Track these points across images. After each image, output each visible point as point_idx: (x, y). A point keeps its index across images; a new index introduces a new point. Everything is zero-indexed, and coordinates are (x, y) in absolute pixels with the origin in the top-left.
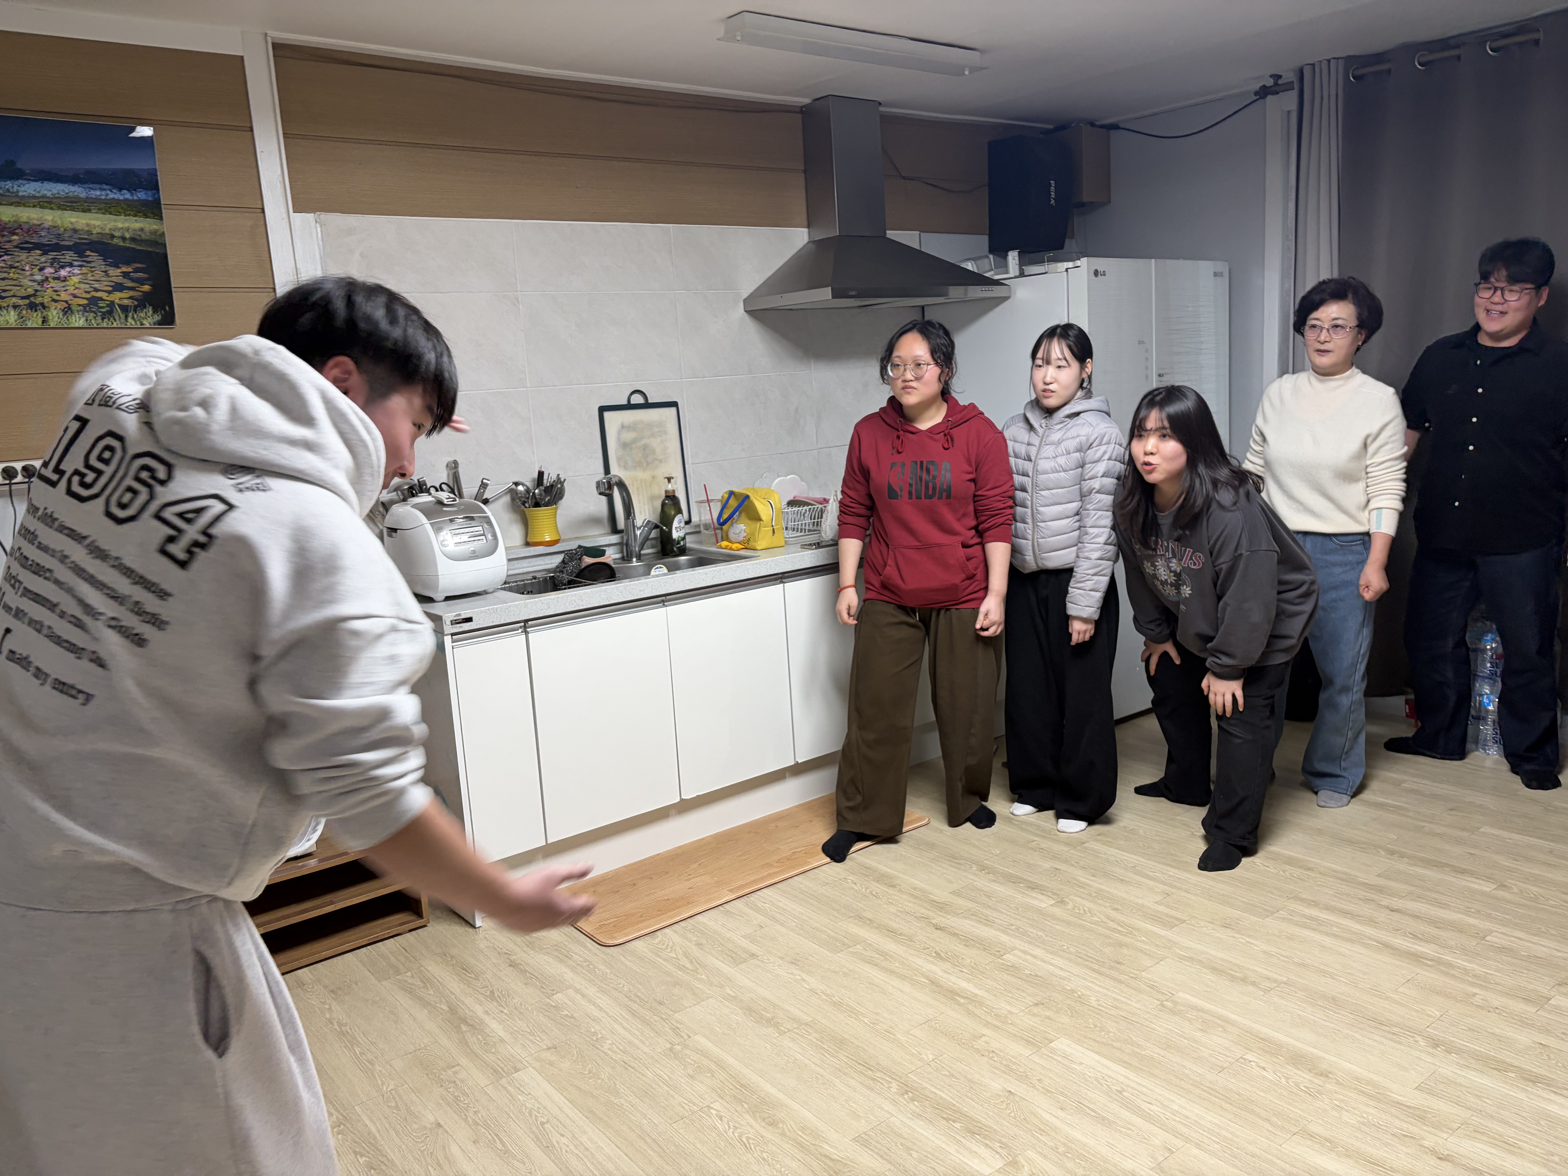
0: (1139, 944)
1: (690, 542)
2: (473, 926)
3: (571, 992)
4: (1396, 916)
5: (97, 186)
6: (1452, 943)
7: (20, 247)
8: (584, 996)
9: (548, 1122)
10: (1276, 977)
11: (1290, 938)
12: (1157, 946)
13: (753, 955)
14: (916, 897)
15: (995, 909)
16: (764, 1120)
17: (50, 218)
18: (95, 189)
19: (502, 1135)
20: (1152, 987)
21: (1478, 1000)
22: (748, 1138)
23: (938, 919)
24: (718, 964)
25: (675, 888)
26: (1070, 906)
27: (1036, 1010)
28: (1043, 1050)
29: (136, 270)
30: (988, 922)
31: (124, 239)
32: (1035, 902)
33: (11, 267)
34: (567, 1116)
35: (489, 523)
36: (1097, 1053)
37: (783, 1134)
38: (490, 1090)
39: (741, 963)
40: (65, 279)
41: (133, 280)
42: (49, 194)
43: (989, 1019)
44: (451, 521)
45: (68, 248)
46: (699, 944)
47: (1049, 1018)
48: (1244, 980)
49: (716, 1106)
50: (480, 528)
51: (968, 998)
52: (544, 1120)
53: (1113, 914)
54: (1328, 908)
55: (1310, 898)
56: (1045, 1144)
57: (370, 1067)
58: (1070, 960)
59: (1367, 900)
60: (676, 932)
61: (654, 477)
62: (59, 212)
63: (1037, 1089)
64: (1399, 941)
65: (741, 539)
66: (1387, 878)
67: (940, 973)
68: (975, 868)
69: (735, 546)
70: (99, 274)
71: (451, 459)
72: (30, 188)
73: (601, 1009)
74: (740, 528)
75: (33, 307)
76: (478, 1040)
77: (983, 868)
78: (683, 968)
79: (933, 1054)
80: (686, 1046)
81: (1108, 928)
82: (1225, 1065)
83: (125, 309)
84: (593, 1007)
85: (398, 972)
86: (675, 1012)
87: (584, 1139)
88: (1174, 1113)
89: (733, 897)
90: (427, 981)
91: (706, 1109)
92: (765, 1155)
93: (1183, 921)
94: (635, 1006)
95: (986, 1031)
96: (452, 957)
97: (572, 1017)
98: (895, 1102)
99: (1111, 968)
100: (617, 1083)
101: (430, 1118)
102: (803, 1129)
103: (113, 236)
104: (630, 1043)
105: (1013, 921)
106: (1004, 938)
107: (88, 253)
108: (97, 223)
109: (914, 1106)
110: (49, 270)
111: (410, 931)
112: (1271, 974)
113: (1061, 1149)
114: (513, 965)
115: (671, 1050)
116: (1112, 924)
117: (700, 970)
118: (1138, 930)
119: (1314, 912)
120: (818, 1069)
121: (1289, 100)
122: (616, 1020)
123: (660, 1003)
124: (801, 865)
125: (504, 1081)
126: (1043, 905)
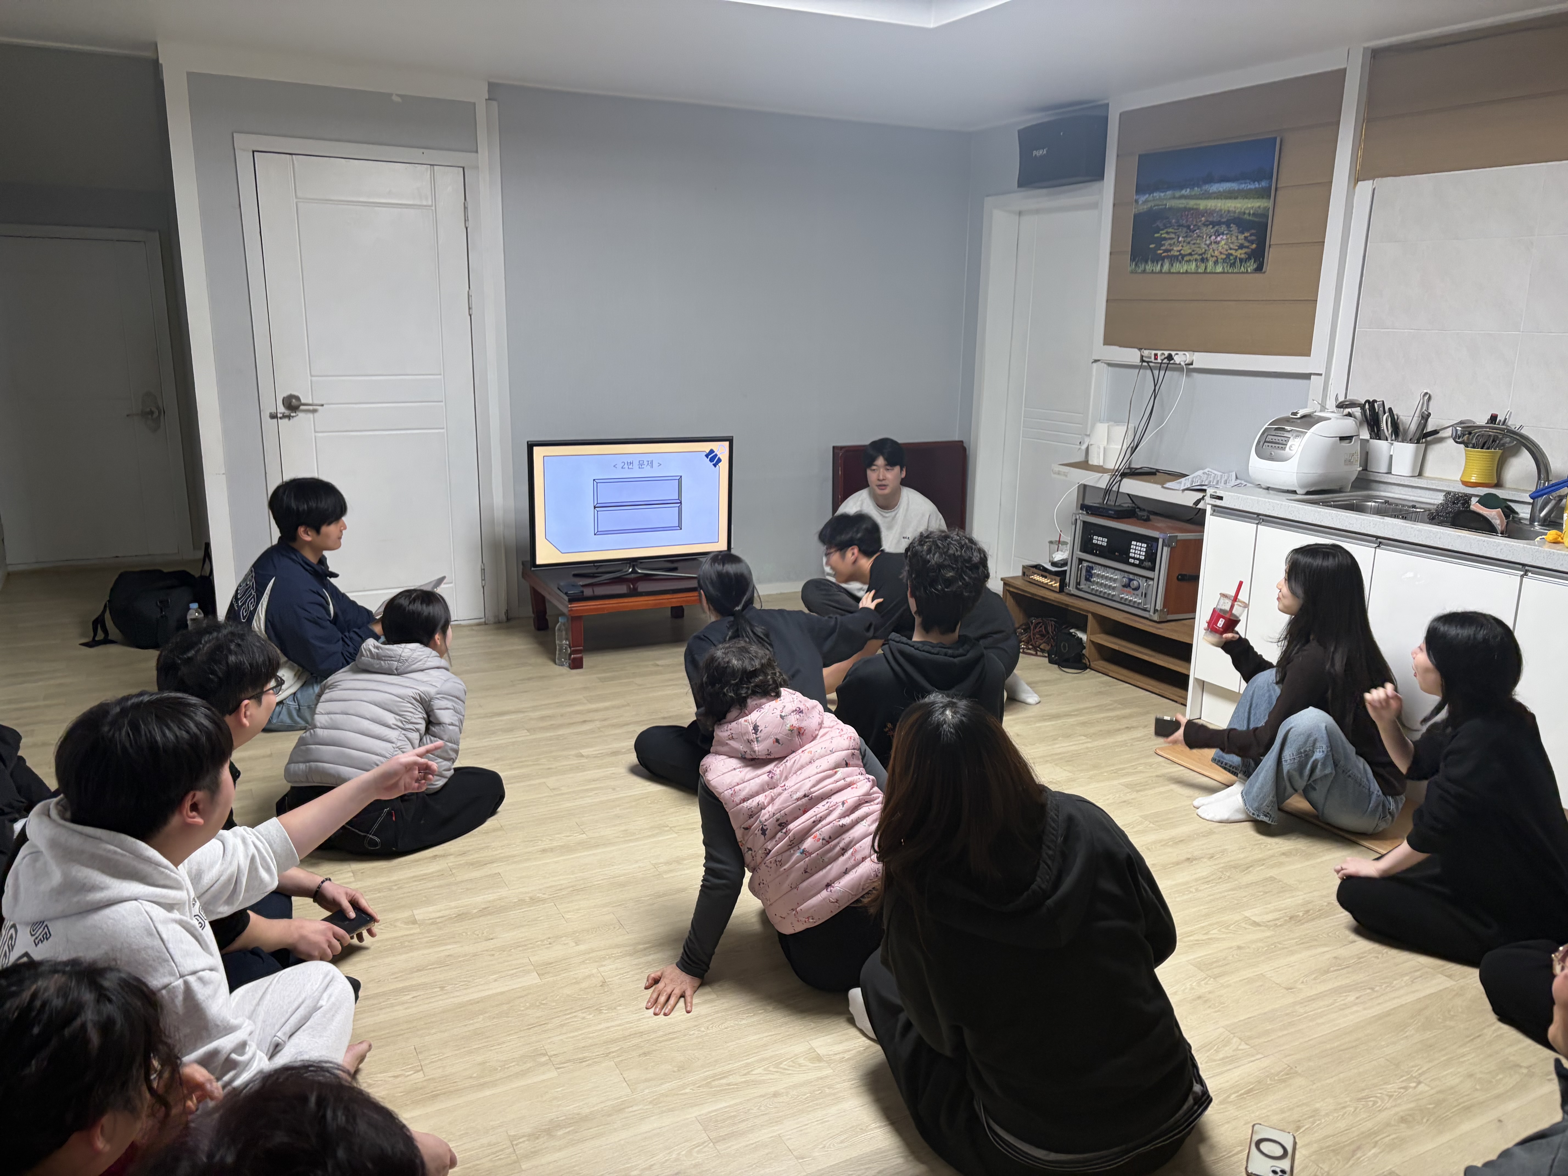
5: (1243, 181)
7: (1205, 225)
17: (1219, 205)
18: (1242, 183)
29: (1251, 235)
31: (1249, 214)
33: (1198, 236)
40: (1217, 243)
41: (1249, 241)
42: (1221, 190)
45: (1224, 223)
62: (1224, 201)
70: (1234, 238)
72: (1215, 188)
75: (1202, 260)
83: (1241, 260)
103: (1244, 213)
107: (1232, 225)
108: (1239, 205)
110: (1213, 237)
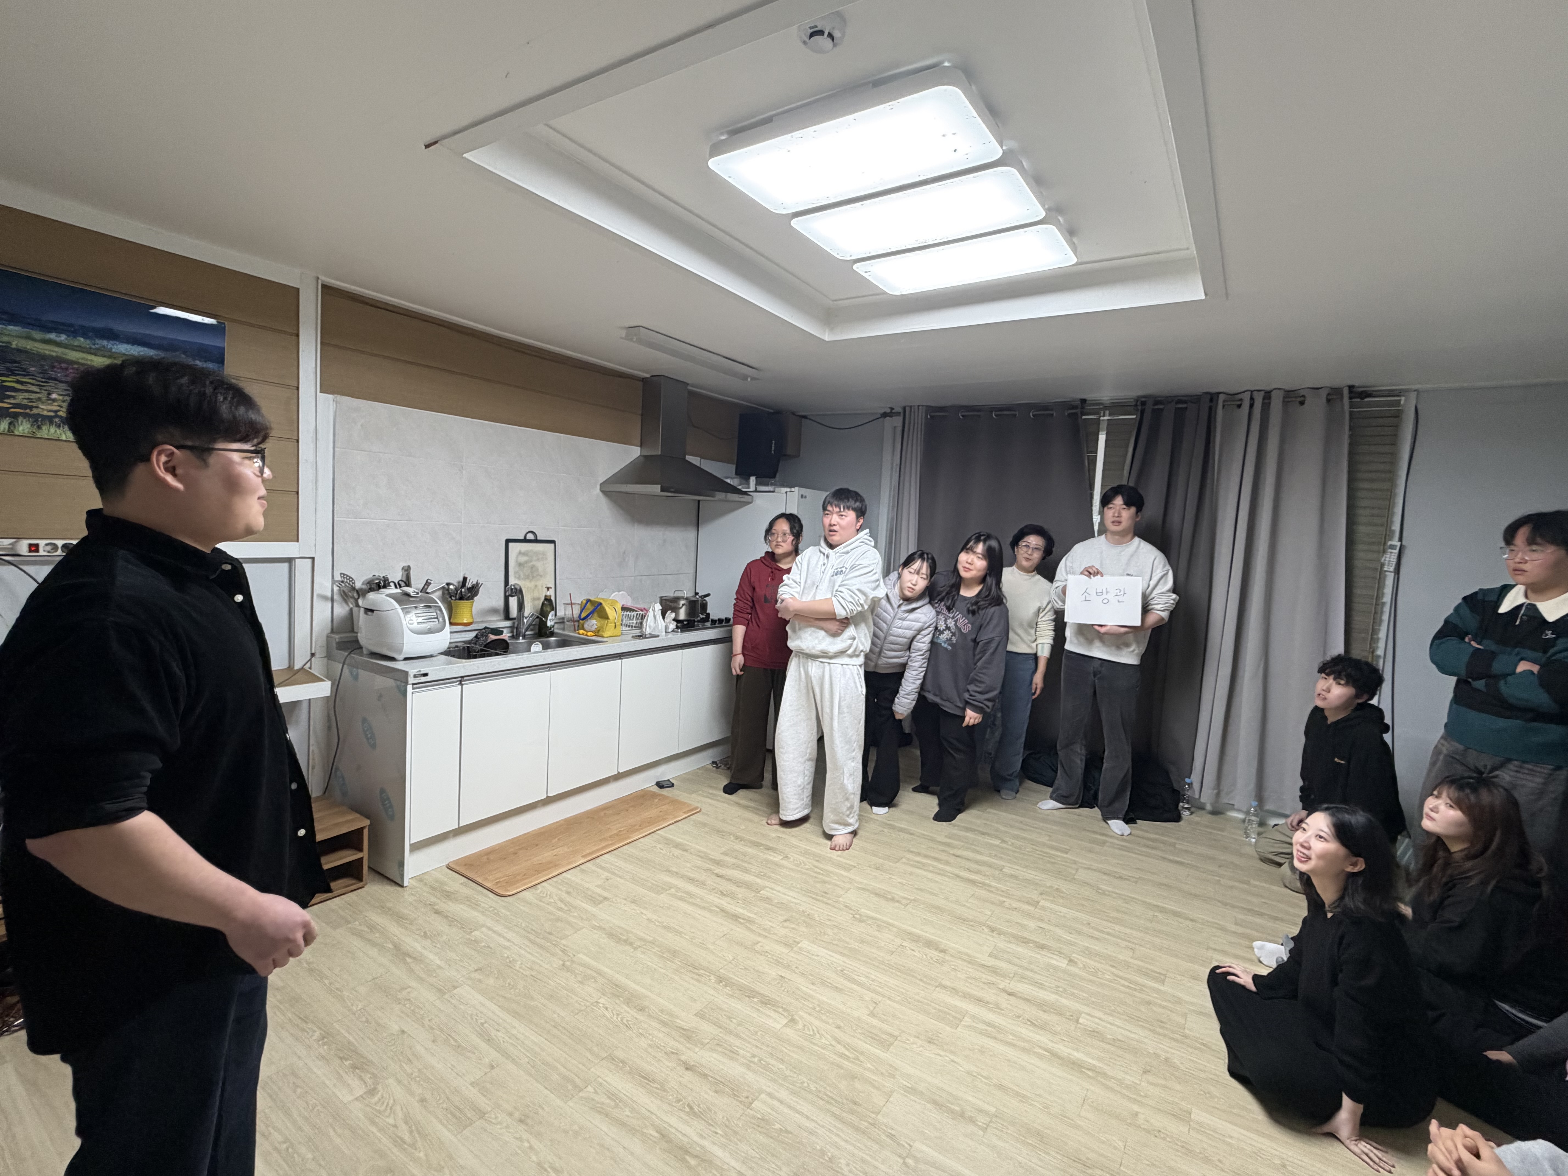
0: (834, 881)
1: (557, 629)
2: (402, 886)
3: (484, 929)
4: (959, 859)
6: (988, 873)
8: (495, 932)
9: (486, 1022)
10: (909, 897)
11: (911, 874)
12: (844, 882)
13: (606, 898)
14: (701, 857)
15: (749, 863)
16: (635, 1008)
19: (453, 1034)
20: (846, 906)
21: (1006, 904)
22: (627, 1021)
23: (718, 870)
24: (584, 905)
25: (547, 855)
26: (792, 859)
27: (786, 924)
28: (795, 949)
30: (747, 871)
32: (771, 858)
34: (498, 1016)
35: (441, 610)
36: (825, 948)
37: (649, 1016)
38: (437, 1003)
39: (599, 904)
43: (761, 932)
44: (416, 607)
46: (568, 893)
47: (793, 929)
48: (892, 899)
49: (601, 1001)
50: (435, 614)
51: (745, 919)
52: (483, 1021)
53: (816, 864)
54: (926, 856)
55: (916, 851)
56: (808, 1006)
57: (339, 993)
58: (798, 892)
59: (944, 851)
60: (550, 885)
61: (536, 586)
63: (796, 973)
65: (593, 629)
66: (950, 838)
67: (726, 904)
68: (732, 837)
69: (589, 634)
71: (406, 564)
73: (509, 940)
74: (593, 623)
76: (421, 968)
77: (737, 838)
78: (560, 909)
79: (732, 956)
80: (573, 962)
81: (816, 872)
82: (894, 950)
84: (502, 939)
85: (349, 922)
86: (561, 939)
87: (514, 1032)
88: (873, 980)
89: (586, 860)
90: (372, 927)
91: (595, 1004)
92: (640, 1031)
93: (855, 867)
94: (532, 937)
95: (760, 939)
96: (390, 909)
97: (489, 947)
98: (714, 988)
99: (822, 896)
100: (530, 991)
101: (395, 1028)
102: (662, 1011)
104: (534, 962)
105: (761, 870)
106: (758, 881)
109: (728, 990)
111: (352, 891)
112: (906, 896)
113: (818, 1009)
114: (437, 912)
115: (563, 965)
116: (816, 870)
117: (573, 910)
118: (831, 872)
119: (918, 859)
120: (663, 971)
121: (898, 421)
122: (520, 948)
123: (550, 933)
124: (626, 839)
125: (446, 996)
126: (776, 859)
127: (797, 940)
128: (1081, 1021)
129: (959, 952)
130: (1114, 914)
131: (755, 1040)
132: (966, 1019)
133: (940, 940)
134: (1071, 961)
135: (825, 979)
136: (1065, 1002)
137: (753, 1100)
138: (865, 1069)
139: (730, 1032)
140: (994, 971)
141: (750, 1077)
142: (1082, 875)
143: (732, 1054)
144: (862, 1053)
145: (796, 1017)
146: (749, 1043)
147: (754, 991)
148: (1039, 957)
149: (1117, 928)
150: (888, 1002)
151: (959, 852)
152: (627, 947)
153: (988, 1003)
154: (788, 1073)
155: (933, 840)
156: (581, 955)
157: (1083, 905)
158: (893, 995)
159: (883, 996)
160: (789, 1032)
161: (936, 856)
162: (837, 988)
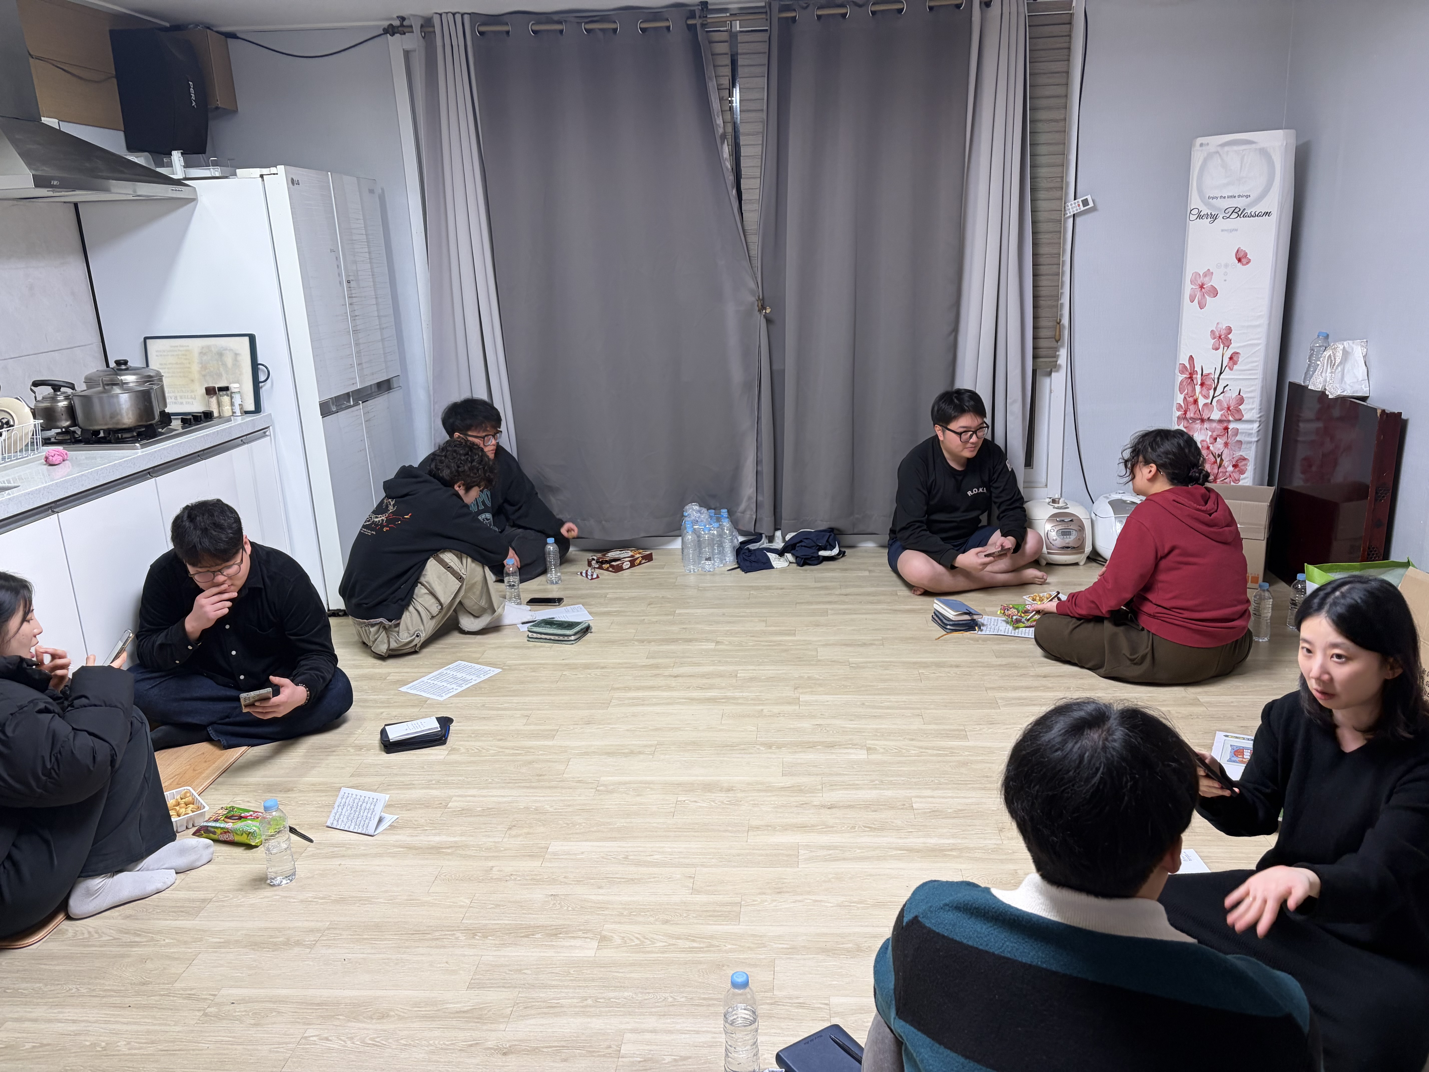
0: (541, 757)
4: (680, 680)
6: (724, 685)
10: (650, 743)
11: (634, 715)
12: (555, 753)
13: (205, 900)
15: (402, 774)
16: (371, 1018)
20: (579, 782)
21: (764, 712)
22: (372, 1039)
26: (463, 750)
27: (514, 832)
28: (547, 856)
36: (586, 841)
37: (401, 1018)
39: (200, 912)
43: (485, 854)
47: (529, 833)
48: (632, 753)
49: (310, 1032)
51: (451, 847)
53: (501, 743)
54: (639, 688)
55: (622, 686)
56: (612, 915)
58: (503, 788)
59: (656, 676)
63: (569, 884)
64: (695, 694)
66: (653, 658)
67: (409, 839)
73: (76, 1021)
77: (358, 747)
79: (468, 898)
80: (220, 1004)
81: (509, 755)
82: (674, 810)
86: (172, 983)
88: (672, 853)
91: (303, 1041)
93: (557, 730)
94: (117, 1000)
95: (490, 863)
97: (41, 1045)
98: (472, 946)
99: (539, 781)
102: (416, 1005)
104: (148, 1032)
105: (429, 778)
106: (434, 792)
109: (490, 940)
112: (646, 743)
113: (625, 913)
115: (206, 1015)
120: (378, 956)
123: (145, 984)
127: (543, 845)
128: (915, 806)
129: (749, 784)
130: (881, 685)
131: (571, 980)
132: (801, 852)
133: (718, 778)
134: (869, 749)
135: (611, 876)
136: (889, 793)
137: (619, 1046)
138: (727, 952)
139: (533, 986)
140: (798, 790)
141: (597, 1024)
142: (824, 653)
143: (553, 1009)
144: (712, 937)
145: (604, 933)
146: (566, 987)
147: (530, 927)
148: (834, 756)
149: (893, 698)
150: (705, 870)
151: (676, 671)
152: (296, 950)
153: (813, 826)
154: (640, 997)
155: (634, 667)
156: (224, 992)
157: (846, 686)
158: (705, 860)
159: (694, 865)
160: (608, 954)
161: (651, 683)
162: (632, 880)
